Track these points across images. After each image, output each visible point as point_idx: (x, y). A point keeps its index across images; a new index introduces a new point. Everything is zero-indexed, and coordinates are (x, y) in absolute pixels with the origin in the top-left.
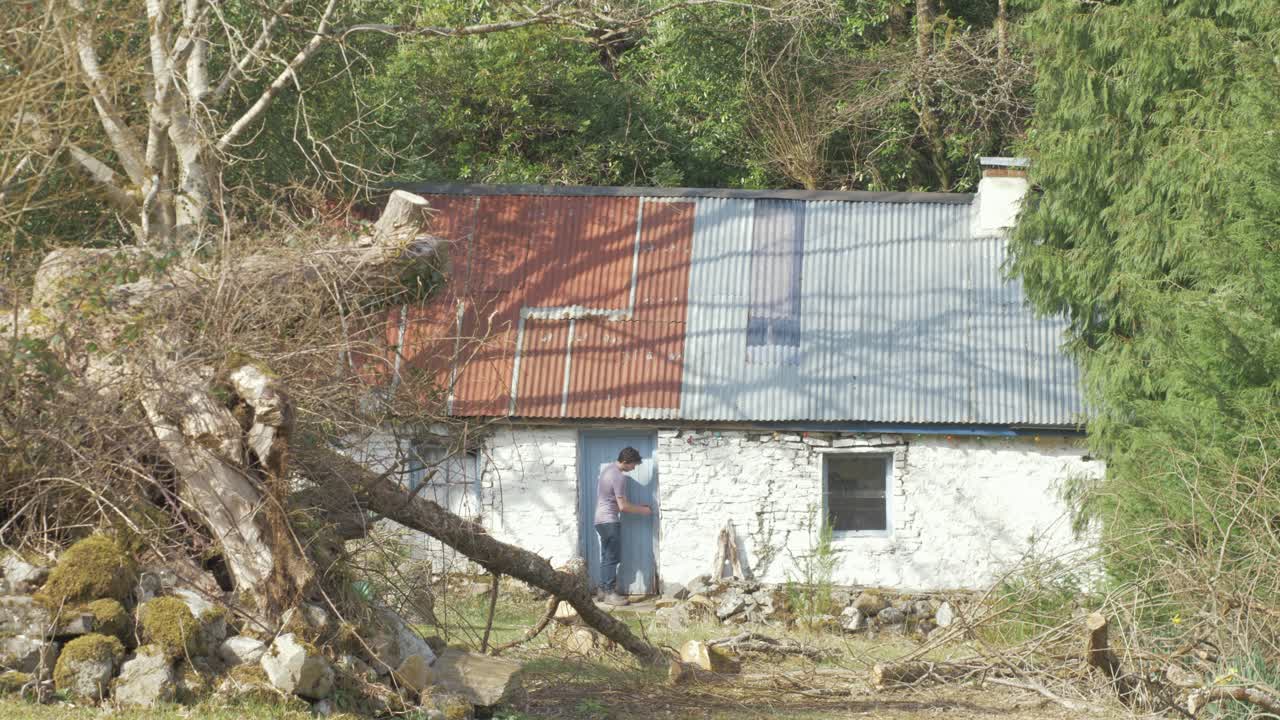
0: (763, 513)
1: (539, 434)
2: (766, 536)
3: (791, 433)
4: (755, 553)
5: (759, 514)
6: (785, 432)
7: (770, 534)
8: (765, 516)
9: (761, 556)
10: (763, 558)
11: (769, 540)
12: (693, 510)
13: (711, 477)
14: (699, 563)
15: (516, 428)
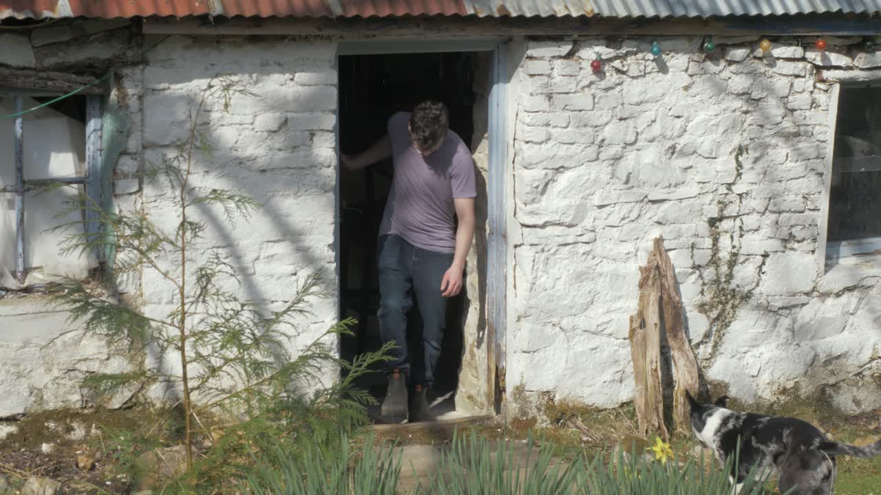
0: (721, 219)
1: (254, 54)
2: (724, 269)
3: (788, 41)
4: (702, 308)
5: (713, 222)
6: (776, 40)
7: (732, 264)
8: (725, 225)
9: (714, 314)
10: (717, 319)
11: (730, 276)
12: (588, 223)
13: (627, 145)
14: (596, 341)
15: (197, 41)
